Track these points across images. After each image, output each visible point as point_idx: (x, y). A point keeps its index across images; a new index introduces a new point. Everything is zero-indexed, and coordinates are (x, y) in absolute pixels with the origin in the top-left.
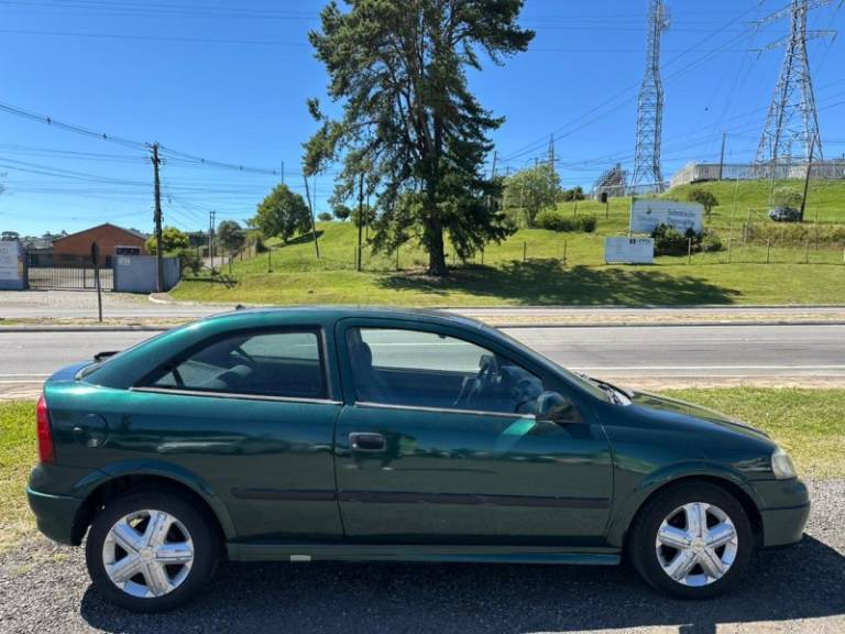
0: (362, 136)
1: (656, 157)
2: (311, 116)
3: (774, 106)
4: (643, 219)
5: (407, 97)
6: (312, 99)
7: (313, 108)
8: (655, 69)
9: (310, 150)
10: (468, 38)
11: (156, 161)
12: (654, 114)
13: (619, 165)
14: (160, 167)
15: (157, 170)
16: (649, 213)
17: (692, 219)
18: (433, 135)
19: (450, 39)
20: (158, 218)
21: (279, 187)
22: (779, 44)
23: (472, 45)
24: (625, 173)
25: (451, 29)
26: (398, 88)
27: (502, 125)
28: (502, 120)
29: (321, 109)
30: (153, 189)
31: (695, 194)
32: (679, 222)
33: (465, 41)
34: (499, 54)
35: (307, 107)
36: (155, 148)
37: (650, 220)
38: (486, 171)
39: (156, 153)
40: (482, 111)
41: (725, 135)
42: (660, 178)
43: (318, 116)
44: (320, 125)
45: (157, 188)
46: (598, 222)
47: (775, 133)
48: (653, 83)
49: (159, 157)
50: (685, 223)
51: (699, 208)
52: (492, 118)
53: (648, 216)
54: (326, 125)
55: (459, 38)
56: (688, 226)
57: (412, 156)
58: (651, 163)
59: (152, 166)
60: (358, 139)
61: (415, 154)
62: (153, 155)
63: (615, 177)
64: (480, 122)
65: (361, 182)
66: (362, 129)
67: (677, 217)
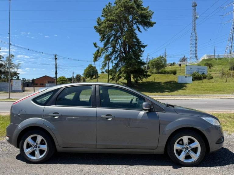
0: (108, 51)
1: (196, 53)
2: (95, 47)
3: (230, 38)
7: (95, 45)
9: (95, 55)
11: (56, 59)
12: (195, 42)
14: (57, 60)
15: (56, 61)
16: (191, 69)
17: (204, 70)
18: (128, 50)
19: (132, 24)
20: (56, 74)
23: (138, 26)
25: (132, 21)
27: (146, 47)
28: (146, 46)
29: (97, 44)
30: (55, 66)
31: (206, 64)
33: (136, 24)
34: (145, 27)
35: (94, 45)
36: (56, 55)
42: (197, 59)
43: (97, 47)
44: (97, 49)
45: (56, 66)
47: (230, 46)
48: (194, 34)
49: (57, 58)
50: (202, 71)
51: (206, 67)
52: (143, 45)
54: (99, 49)
55: (135, 24)
57: (121, 55)
59: (55, 60)
62: (55, 57)
63: (184, 60)
64: (140, 46)
65: (109, 63)
66: (108, 49)
67: (199, 70)
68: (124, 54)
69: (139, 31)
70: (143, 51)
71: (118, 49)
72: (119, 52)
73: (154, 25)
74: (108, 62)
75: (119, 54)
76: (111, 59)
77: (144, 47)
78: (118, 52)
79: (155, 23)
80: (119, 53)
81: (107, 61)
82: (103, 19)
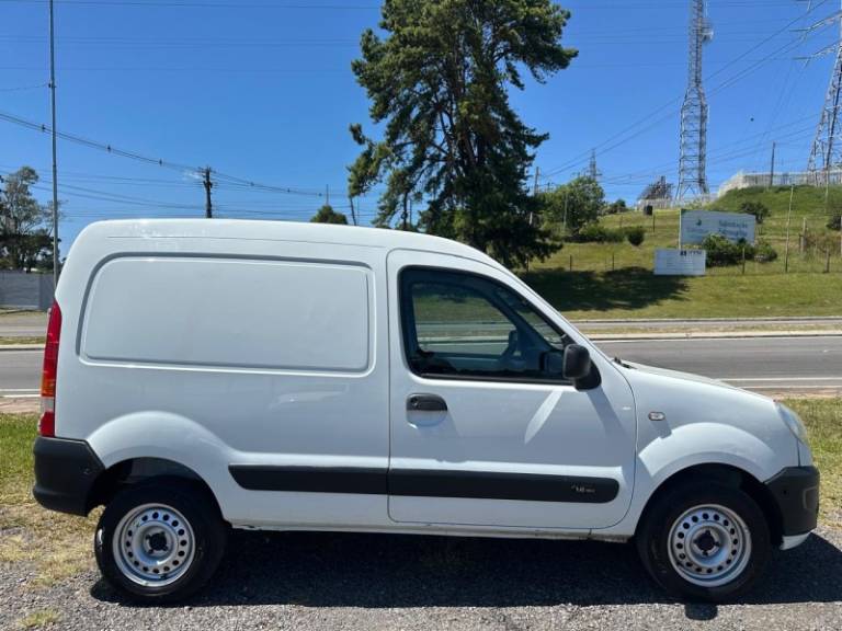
0: (404, 156)
1: (701, 169)
2: (356, 143)
3: (826, 114)
4: (694, 230)
5: (450, 116)
6: (354, 125)
7: (356, 132)
8: (698, 81)
9: (356, 172)
10: (510, 55)
11: (208, 185)
12: (698, 127)
13: (663, 178)
14: (212, 190)
15: (209, 194)
16: (699, 224)
17: (744, 230)
18: (476, 152)
19: (492, 56)
21: (324, 208)
22: (829, 51)
23: (513, 63)
24: (669, 186)
25: (493, 47)
26: (440, 107)
27: (543, 143)
28: (545, 137)
31: (744, 206)
32: (731, 233)
33: (507, 58)
34: (539, 70)
35: (351, 135)
36: (208, 173)
37: (701, 231)
38: (530, 186)
39: (208, 177)
40: (524, 128)
41: (774, 145)
42: (705, 190)
43: (361, 141)
44: (365, 147)
45: (209, 212)
46: (646, 235)
47: (826, 141)
48: (696, 96)
49: (211, 181)
50: (737, 234)
51: (750, 219)
52: (535, 134)
53: (698, 227)
54: (371, 148)
55: (500, 55)
56: (740, 237)
57: (454, 173)
58: (695, 175)
59: (205, 189)
60: (401, 159)
61: (458, 171)
62: (205, 179)
63: (659, 191)
64: (523, 138)
65: (405, 201)
66: (405, 149)
67: (728, 229)
68: (461, 169)
69: (516, 82)
70: (532, 158)
71: (440, 148)
72: (445, 159)
73: (573, 61)
74: (401, 197)
75: (444, 169)
76: (412, 186)
77: (536, 141)
78: (439, 161)
79: (576, 55)
80: (442, 164)
81: (399, 194)
82: (384, 37)
